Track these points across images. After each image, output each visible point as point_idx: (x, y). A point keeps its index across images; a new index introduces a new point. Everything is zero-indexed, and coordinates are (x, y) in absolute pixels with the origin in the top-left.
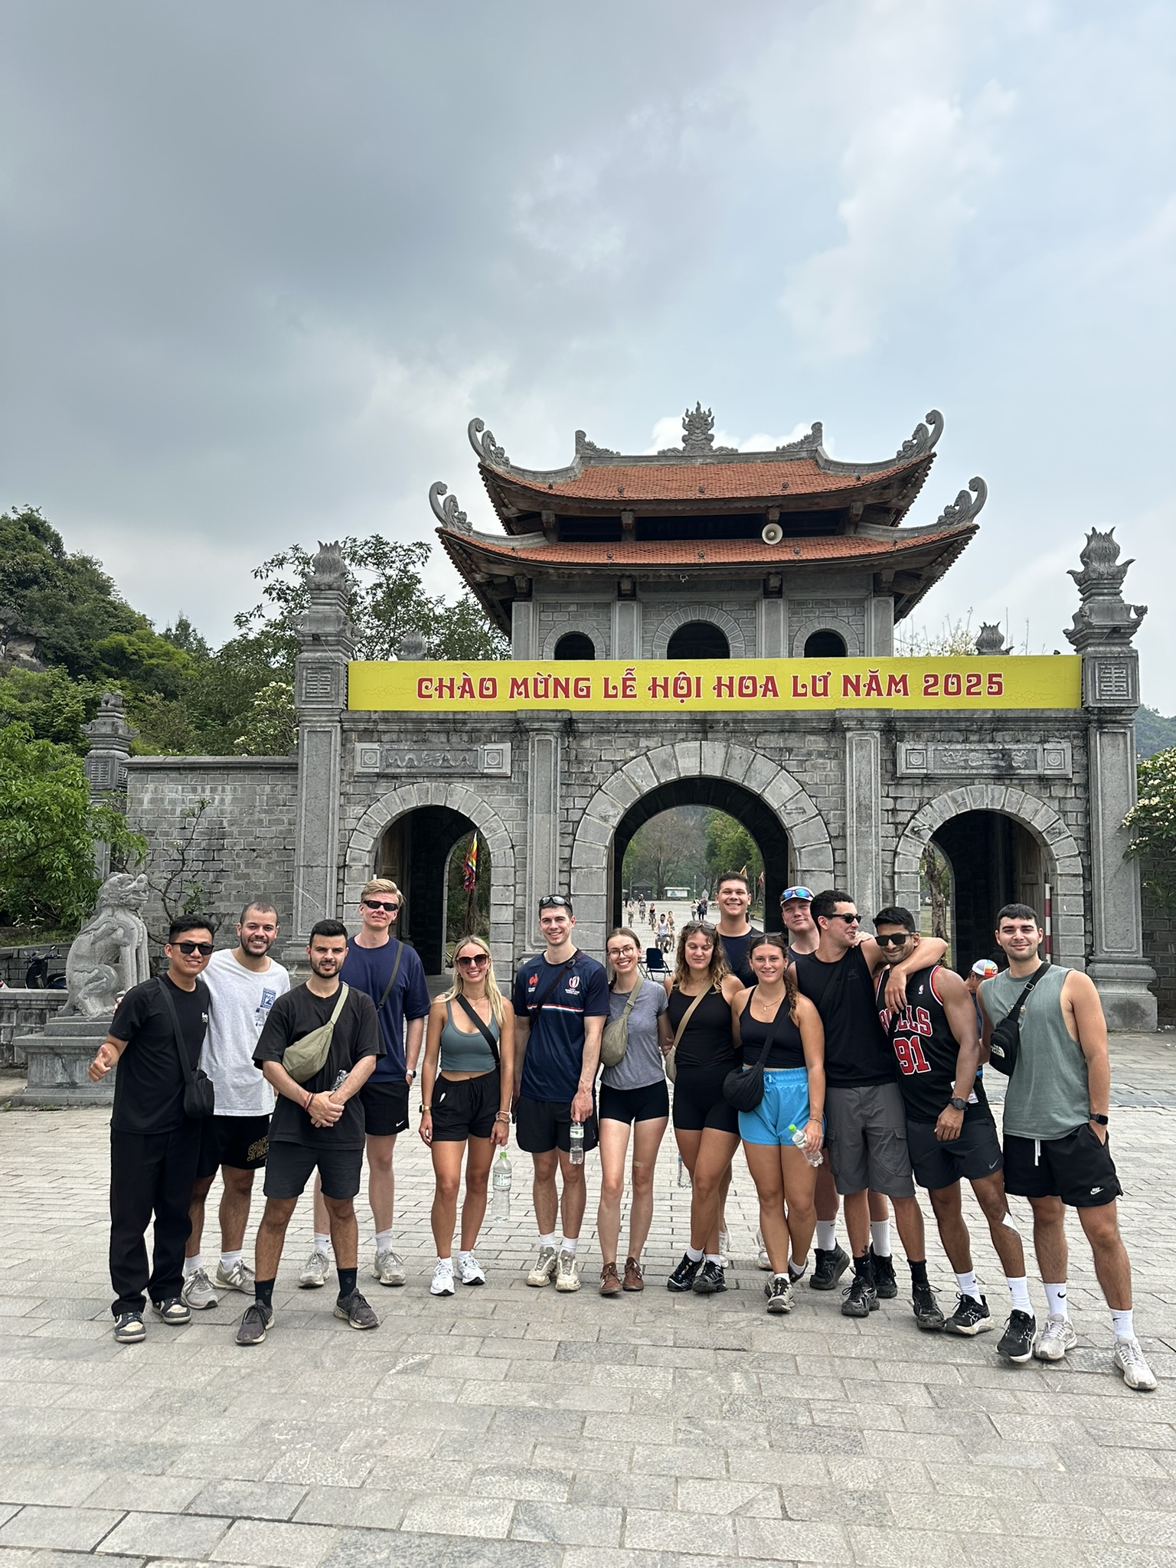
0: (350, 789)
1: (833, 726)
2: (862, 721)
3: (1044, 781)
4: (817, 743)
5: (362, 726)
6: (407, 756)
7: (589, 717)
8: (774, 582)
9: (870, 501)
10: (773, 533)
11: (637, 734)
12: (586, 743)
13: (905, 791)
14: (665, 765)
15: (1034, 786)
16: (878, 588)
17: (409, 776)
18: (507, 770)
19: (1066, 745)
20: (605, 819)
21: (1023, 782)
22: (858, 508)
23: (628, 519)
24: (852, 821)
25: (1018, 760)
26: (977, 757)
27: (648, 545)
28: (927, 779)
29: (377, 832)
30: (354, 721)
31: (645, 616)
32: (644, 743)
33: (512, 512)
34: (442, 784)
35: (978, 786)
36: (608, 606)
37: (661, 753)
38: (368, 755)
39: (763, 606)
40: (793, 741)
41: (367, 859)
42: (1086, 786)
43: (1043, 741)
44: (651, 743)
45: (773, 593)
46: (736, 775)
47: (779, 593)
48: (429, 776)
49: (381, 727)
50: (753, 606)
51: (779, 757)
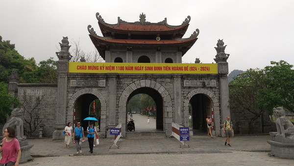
0: (69, 90)
1: (172, 77)
2: (177, 76)
3: (211, 88)
4: (168, 80)
5: (72, 76)
6: (82, 83)
7: (122, 75)
8: (159, 48)
9: (177, 33)
10: (158, 39)
11: (132, 78)
12: (122, 80)
13: (186, 90)
14: (138, 84)
15: (209, 89)
16: (179, 50)
17: (82, 87)
18: (104, 86)
19: (215, 81)
20: (126, 96)
21: (207, 88)
22: (174, 34)
23: (129, 35)
24: (175, 96)
25: (206, 84)
26: (198, 83)
27: (133, 40)
28: (189, 88)
29: (75, 99)
30: (70, 75)
32: (134, 80)
33: (105, 32)
34: (90, 89)
35: (199, 89)
36: (125, 52)
37: (137, 82)
38: (73, 83)
39: (157, 53)
40: (163, 80)
41: (73, 105)
42: (219, 89)
43: (211, 80)
44: (135, 80)
45: (159, 51)
46: (152, 87)
47: (160, 51)
48: (87, 87)
49: (77, 76)
50: (155, 53)
51: (161, 83)
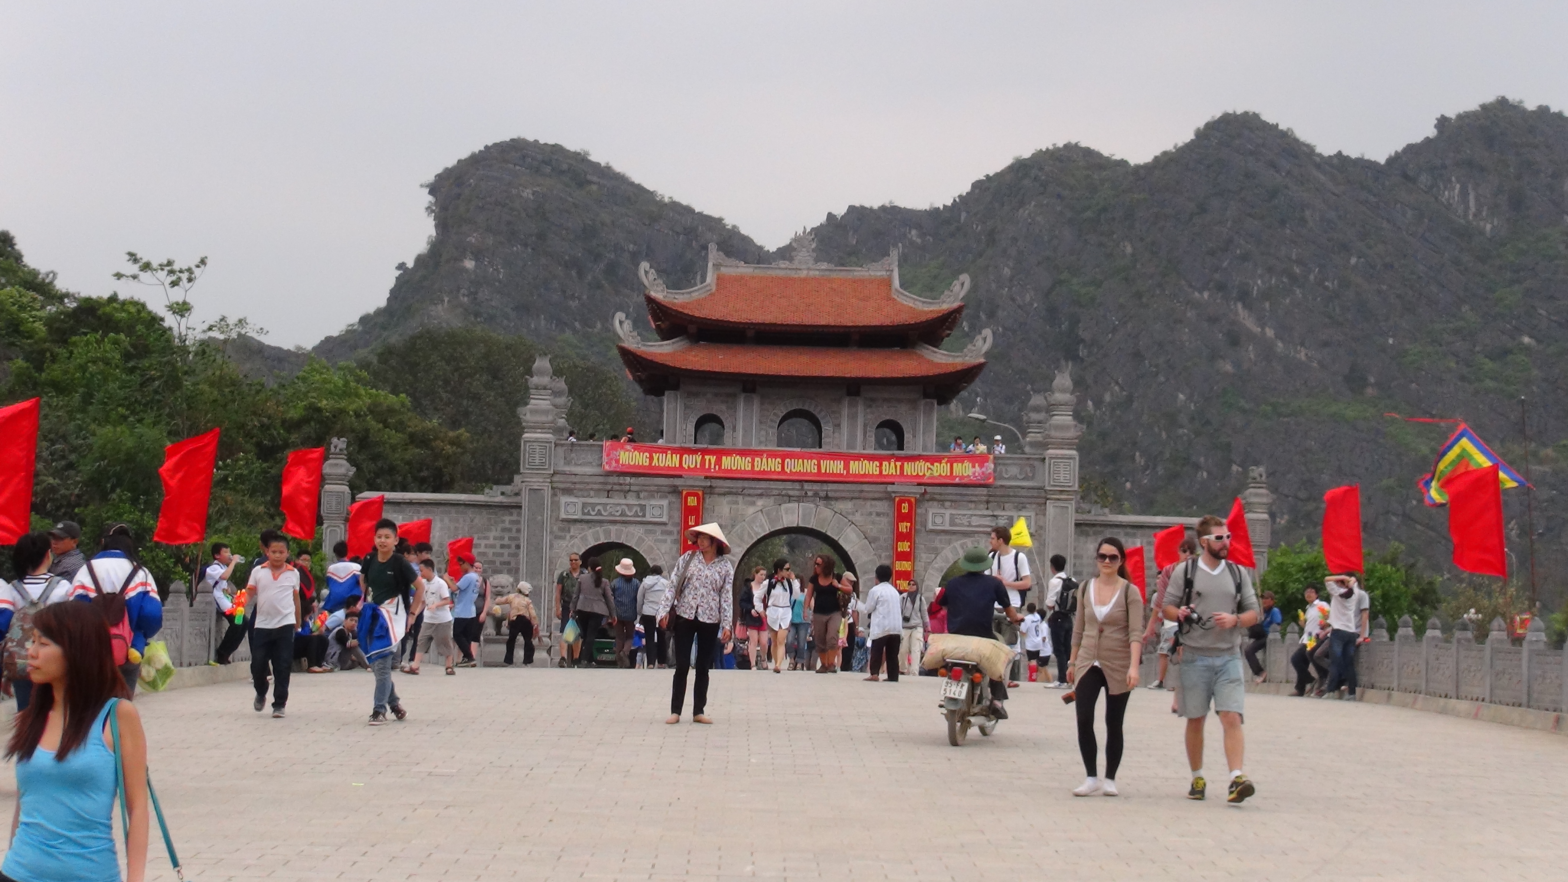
31: (762, 404)
